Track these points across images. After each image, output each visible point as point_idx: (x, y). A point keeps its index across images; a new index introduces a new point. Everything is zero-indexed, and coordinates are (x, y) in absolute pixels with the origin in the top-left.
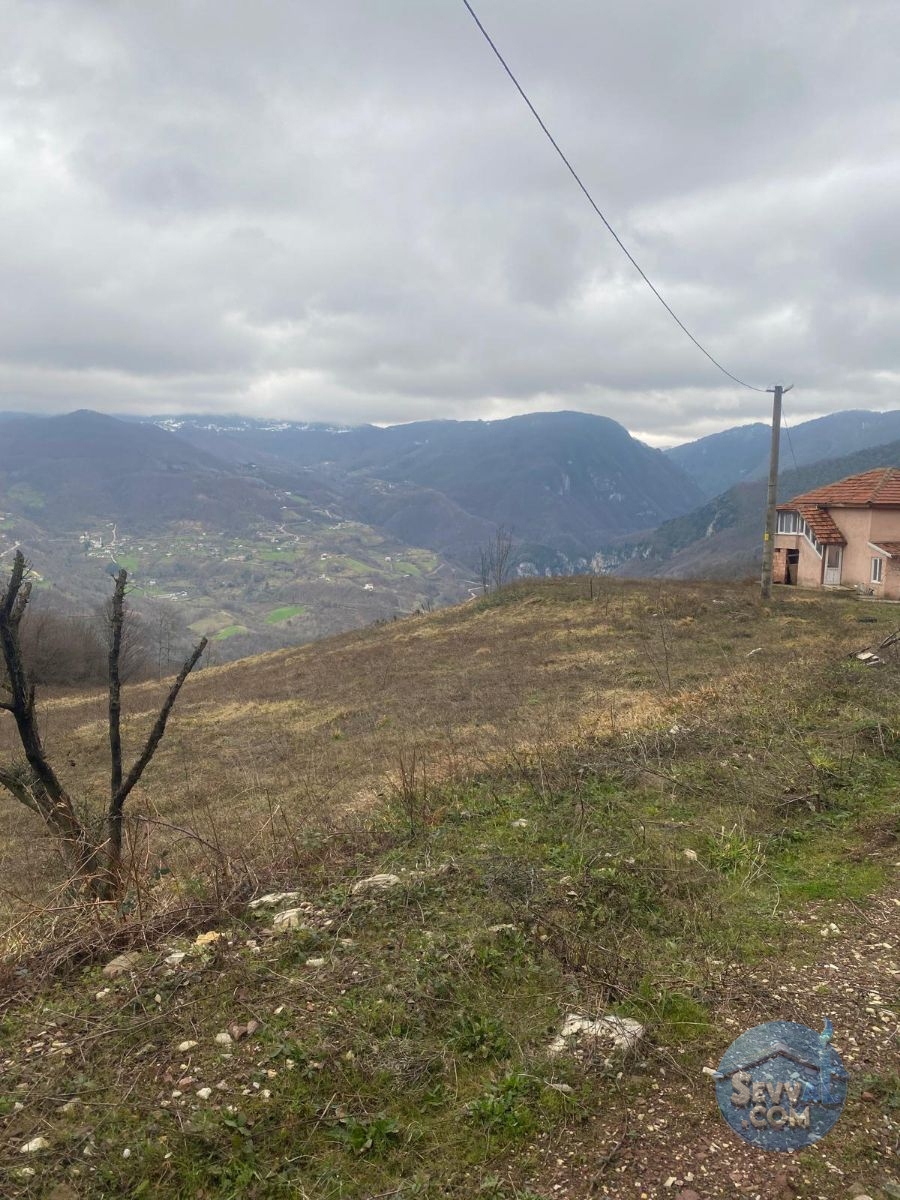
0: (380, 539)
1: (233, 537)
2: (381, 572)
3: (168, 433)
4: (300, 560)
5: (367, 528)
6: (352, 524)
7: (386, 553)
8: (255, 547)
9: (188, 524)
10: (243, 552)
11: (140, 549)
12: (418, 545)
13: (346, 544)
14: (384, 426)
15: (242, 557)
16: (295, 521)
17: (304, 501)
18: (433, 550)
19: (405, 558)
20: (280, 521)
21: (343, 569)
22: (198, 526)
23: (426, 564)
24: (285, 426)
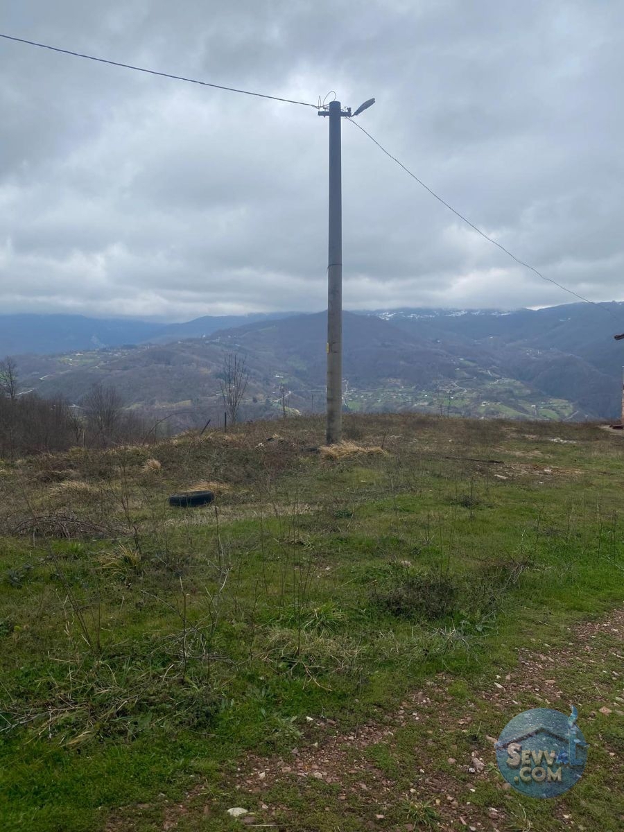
0: (528, 391)
1: (421, 390)
2: (527, 416)
3: (385, 320)
4: (467, 406)
5: (518, 383)
6: (507, 381)
7: (532, 402)
8: (434, 396)
9: (393, 380)
10: (426, 400)
11: (362, 397)
12: (559, 396)
13: (502, 395)
14: (536, 308)
15: (426, 403)
16: (465, 378)
17: (472, 364)
18: (570, 400)
19: (547, 406)
20: (454, 378)
21: (498, 412)
22: (399, 382)
23: (564, 411)
24: (463, 313)
